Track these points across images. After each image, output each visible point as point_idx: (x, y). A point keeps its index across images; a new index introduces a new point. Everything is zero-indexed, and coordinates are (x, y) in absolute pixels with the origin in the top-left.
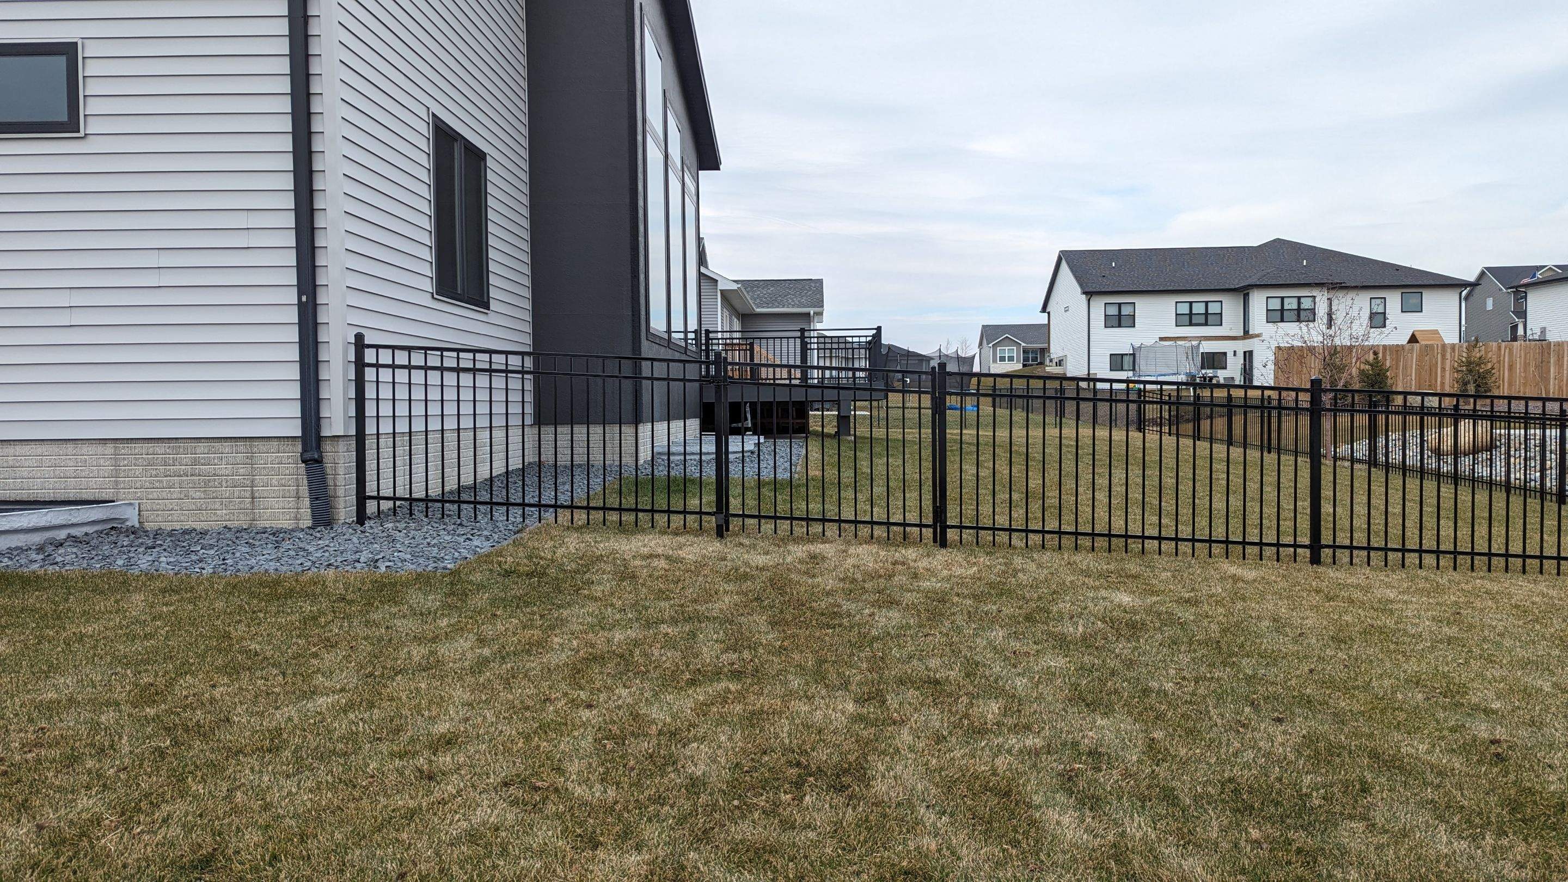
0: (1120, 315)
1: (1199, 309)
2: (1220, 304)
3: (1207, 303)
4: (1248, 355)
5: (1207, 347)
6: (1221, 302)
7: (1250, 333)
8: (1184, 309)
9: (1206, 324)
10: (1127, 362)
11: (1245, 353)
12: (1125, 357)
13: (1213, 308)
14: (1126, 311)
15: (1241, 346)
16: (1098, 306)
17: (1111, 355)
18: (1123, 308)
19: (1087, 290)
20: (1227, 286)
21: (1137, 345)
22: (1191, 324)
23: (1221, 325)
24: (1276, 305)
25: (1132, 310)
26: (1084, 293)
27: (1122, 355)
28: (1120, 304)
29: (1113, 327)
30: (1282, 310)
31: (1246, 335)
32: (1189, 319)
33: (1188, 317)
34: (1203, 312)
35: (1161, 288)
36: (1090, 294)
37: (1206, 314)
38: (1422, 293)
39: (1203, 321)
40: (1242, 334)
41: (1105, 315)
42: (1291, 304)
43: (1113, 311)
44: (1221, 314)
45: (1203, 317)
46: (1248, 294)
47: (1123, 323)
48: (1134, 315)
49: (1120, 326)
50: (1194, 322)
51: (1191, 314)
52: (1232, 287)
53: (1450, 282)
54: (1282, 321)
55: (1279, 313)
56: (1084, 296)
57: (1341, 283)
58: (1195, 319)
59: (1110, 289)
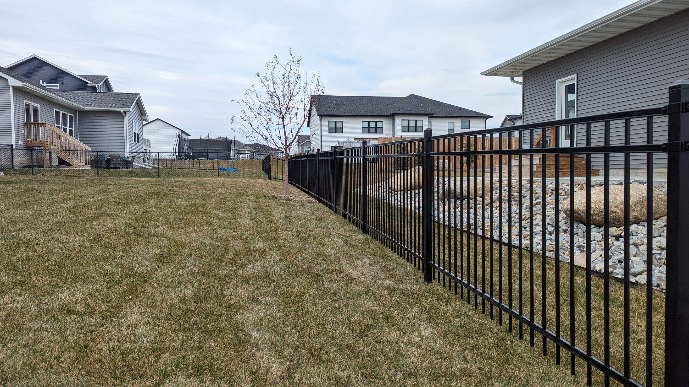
0: (336, 127)
1: (373, 125)
3: (376, 122)
6: (383, 122)
7: (395, 137)
8: (366, 125)
9: (376, 132)
13: (379, 125)
14: (339, 125)
16: (326, 122)
17: (332, 146)
18: (338, 124)
19: (320, 114)
20: (385, 114)
21: (341, 141)
22: (369, 132)
23: (382, 133)
24: (406, 123)
25: (342, 125)
26: (318, 115)
28: (336, 122)
29: (332, 133)
30: (409, 126)
32: (368, 130)
33: (367, 129)
34: (375, 126)
35: (355, 114)
36: (321, 116)
37: (376, 128)
38: (470, 120)
39: (375, 131)
40: (392, 137)
41: (329, 127)
42: (412, 123)
43: (332, 125)
44: (383, 128)
45: (375, 129)
46: (394, 119)
48: (343, 127)
49: (336, 132)
50: (370, 131)
51: (369, 127)
52: (387, 115)
53: (481, 116)
54: (409, 131)
55: (407, 128)
56: (319, 117)
57: (434, 114)
58: (371, 130)
59: (331, 114)
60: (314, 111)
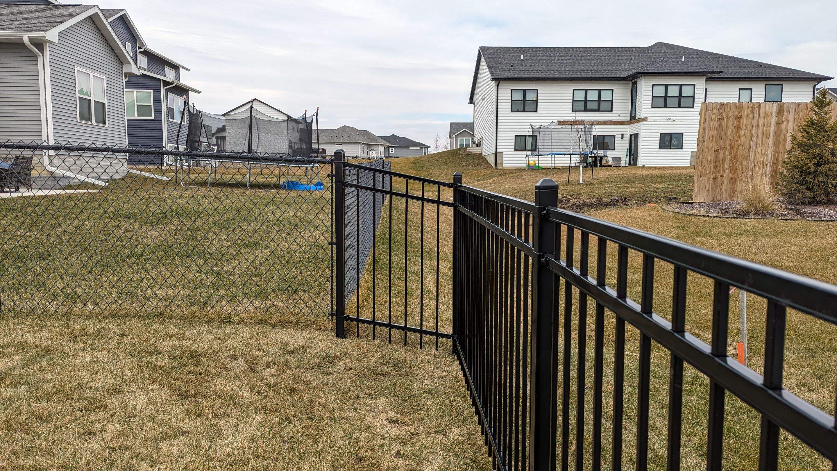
0: (524, 100)
1: (593, 96)
2: (611, 92)
3: (600, 91)
4: (634, 138)
5: (599, 130)
6: (612, 90)
7: (637, 117)
8: (580, 96)
9: (599, 110)
10: (529, 141)
11: (631, 136)
12: (527, 138)
13: (605, 96)
14: (530, 96)
15: (628, 130)
16: (506, 92)
17: (516, 136)
18: (528, 94)
19: (495, 76)
20: (618, 76)
21: (537, 125)
22: (586, 110)
23: (612, 111)
24: (660, 91)
25: (535, 96)
26: (493, 79)
27: (525, 136)
28: (525, 90)
29: (518, 111)
30: (666, 97)
31: (633, 119)
32: (584, 105)
33: (583, 103)
34: (597, 99)
35: (561, 77)
36: (498, 80)
37: (599, 101)
38: (782, 85)
39: (596, 107)
40: (629, 119)
41: (512, 100)
42: (673, 91)
43: (518, 96)
44: (612, 101)
45: (596, 103)
46: (636, 83)
47: (527, 108)
48: (537, 101)
49: (524, 110)
50: (588, 107)
51: (586, 101)
52: (623, 76)
53: (806, 76)
54: (665, 106)
55: (663, 99)
56: (494, 82)
57: (718, 73)
58: (589, 105)
59: (516, 76)
60: (485, 73)
